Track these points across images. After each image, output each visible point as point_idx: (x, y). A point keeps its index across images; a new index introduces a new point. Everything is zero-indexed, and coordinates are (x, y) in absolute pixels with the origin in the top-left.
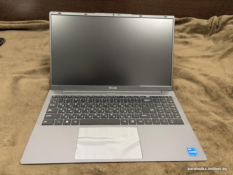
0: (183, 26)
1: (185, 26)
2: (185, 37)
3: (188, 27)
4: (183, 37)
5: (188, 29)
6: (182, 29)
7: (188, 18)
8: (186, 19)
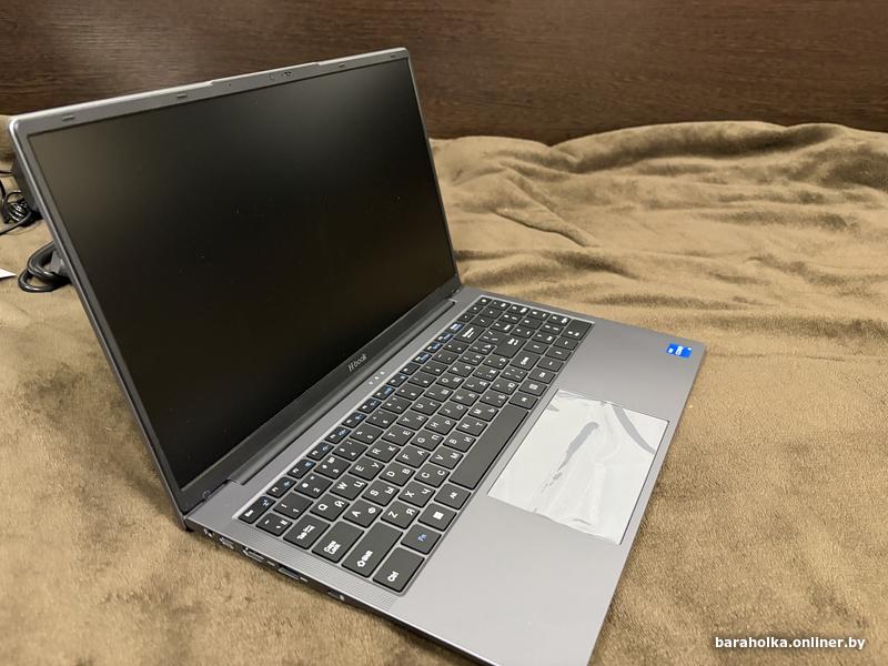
0: (803, 156)
1: (810, 155)
2: (819, 200)
3: (825, 160)
4: (814, 197)
5: (825, 168)
6: (800, 167)
7: (822, 125)
8: (814, 128)
